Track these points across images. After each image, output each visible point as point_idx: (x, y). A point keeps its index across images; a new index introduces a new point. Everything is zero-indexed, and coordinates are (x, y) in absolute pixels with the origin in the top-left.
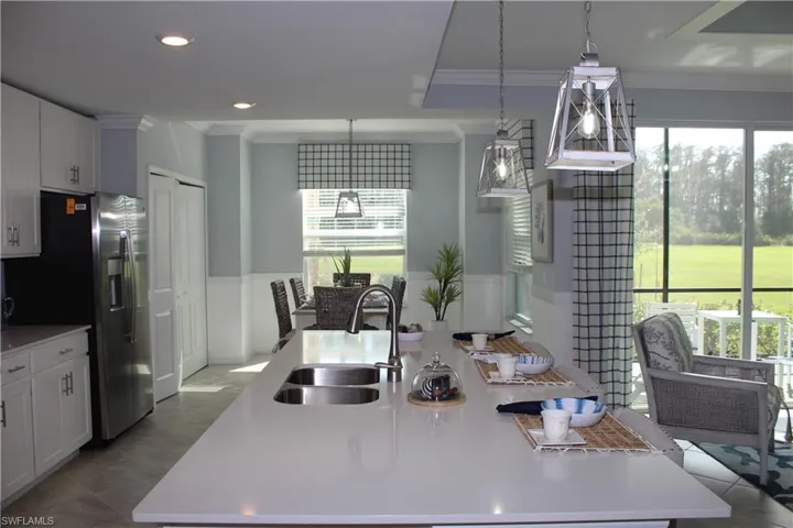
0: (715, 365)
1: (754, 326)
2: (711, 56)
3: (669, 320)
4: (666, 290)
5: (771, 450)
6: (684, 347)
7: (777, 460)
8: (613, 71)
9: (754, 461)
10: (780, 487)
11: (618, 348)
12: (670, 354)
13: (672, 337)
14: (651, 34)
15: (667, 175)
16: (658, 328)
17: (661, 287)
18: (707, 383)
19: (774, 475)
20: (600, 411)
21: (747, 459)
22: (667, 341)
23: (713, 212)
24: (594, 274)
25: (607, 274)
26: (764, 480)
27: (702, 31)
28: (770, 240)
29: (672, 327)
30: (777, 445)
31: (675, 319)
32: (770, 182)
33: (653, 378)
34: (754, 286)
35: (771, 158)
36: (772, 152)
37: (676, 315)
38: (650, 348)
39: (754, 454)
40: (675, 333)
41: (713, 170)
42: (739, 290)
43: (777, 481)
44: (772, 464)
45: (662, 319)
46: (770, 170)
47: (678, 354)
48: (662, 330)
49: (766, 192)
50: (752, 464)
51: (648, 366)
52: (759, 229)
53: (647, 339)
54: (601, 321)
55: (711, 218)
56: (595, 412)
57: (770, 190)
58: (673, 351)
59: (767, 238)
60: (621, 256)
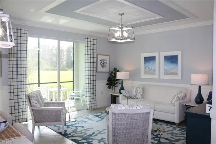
0: (50, 104)
1: (62, 92)
2: (49, 19)
3: (37, 92)
4: (39, 83)
5: (65, 124)
6: (41, 100)
7: (66, 127)
8: (8, 16)
9: (61, 128)
10: (67, 134)
11: (23, 101)
12: (37, 102)
13: (37, 97)
14: (32, 10)
15: (39, 51)
16: (33, 95)
17: (38, 83)
18: (47, 109)
19: (66, 131)
20: (6, 126)
21: (59, 128)
22: (36, 98)
23: (54, 62)
24: (15, 80)
25: (19, 80)
26: (63, 133)
27: (46, 12)
28: (68, 69)
29: (38, 94)
30: (67, 123)
31: (39, 92)
32: (68, 55)
33: (33, 110)
34: (61, 81)
35: (68, 49)
36: (68, 47)
37: (39, 91)
38: (31, 101)
39: (61, 126)
40: (39, 96)
41: (54, 51)
42: (57, 83)
43: (66, 132)
44: (65, 128)
45: (35, 92)
46: (68, 52)
47: (39, 102)
48: (34, 95)
49: (67, 57)
50: (60, 129)
51: (31, 106)
52: (65, 66)
53: (30, 98)
54: (18, 94)
55: (54, 63)
56: (5, 126)
57: (68, 56)
58: (38, 101)
59: (67, 69)
60: (23, 74)
